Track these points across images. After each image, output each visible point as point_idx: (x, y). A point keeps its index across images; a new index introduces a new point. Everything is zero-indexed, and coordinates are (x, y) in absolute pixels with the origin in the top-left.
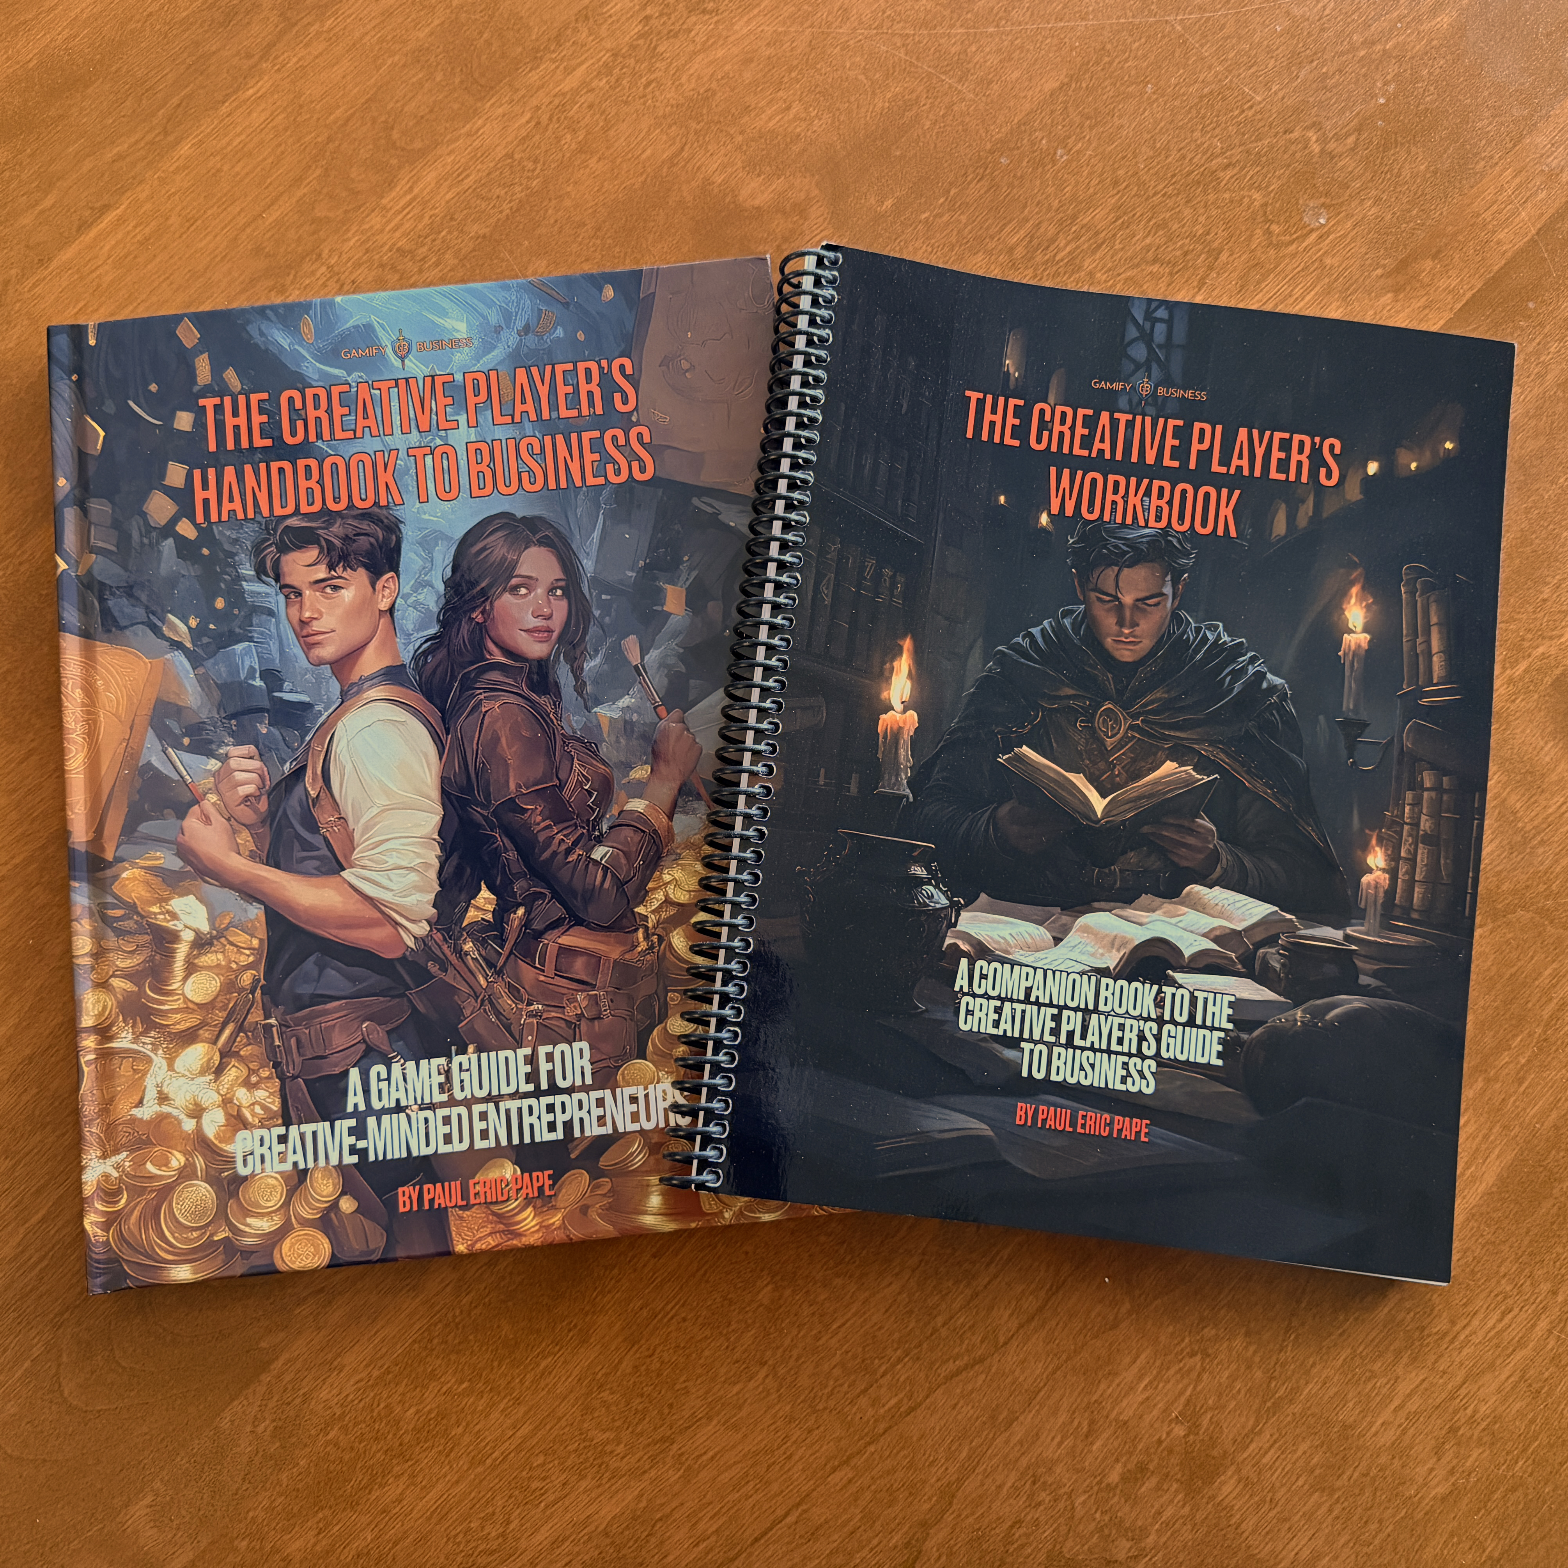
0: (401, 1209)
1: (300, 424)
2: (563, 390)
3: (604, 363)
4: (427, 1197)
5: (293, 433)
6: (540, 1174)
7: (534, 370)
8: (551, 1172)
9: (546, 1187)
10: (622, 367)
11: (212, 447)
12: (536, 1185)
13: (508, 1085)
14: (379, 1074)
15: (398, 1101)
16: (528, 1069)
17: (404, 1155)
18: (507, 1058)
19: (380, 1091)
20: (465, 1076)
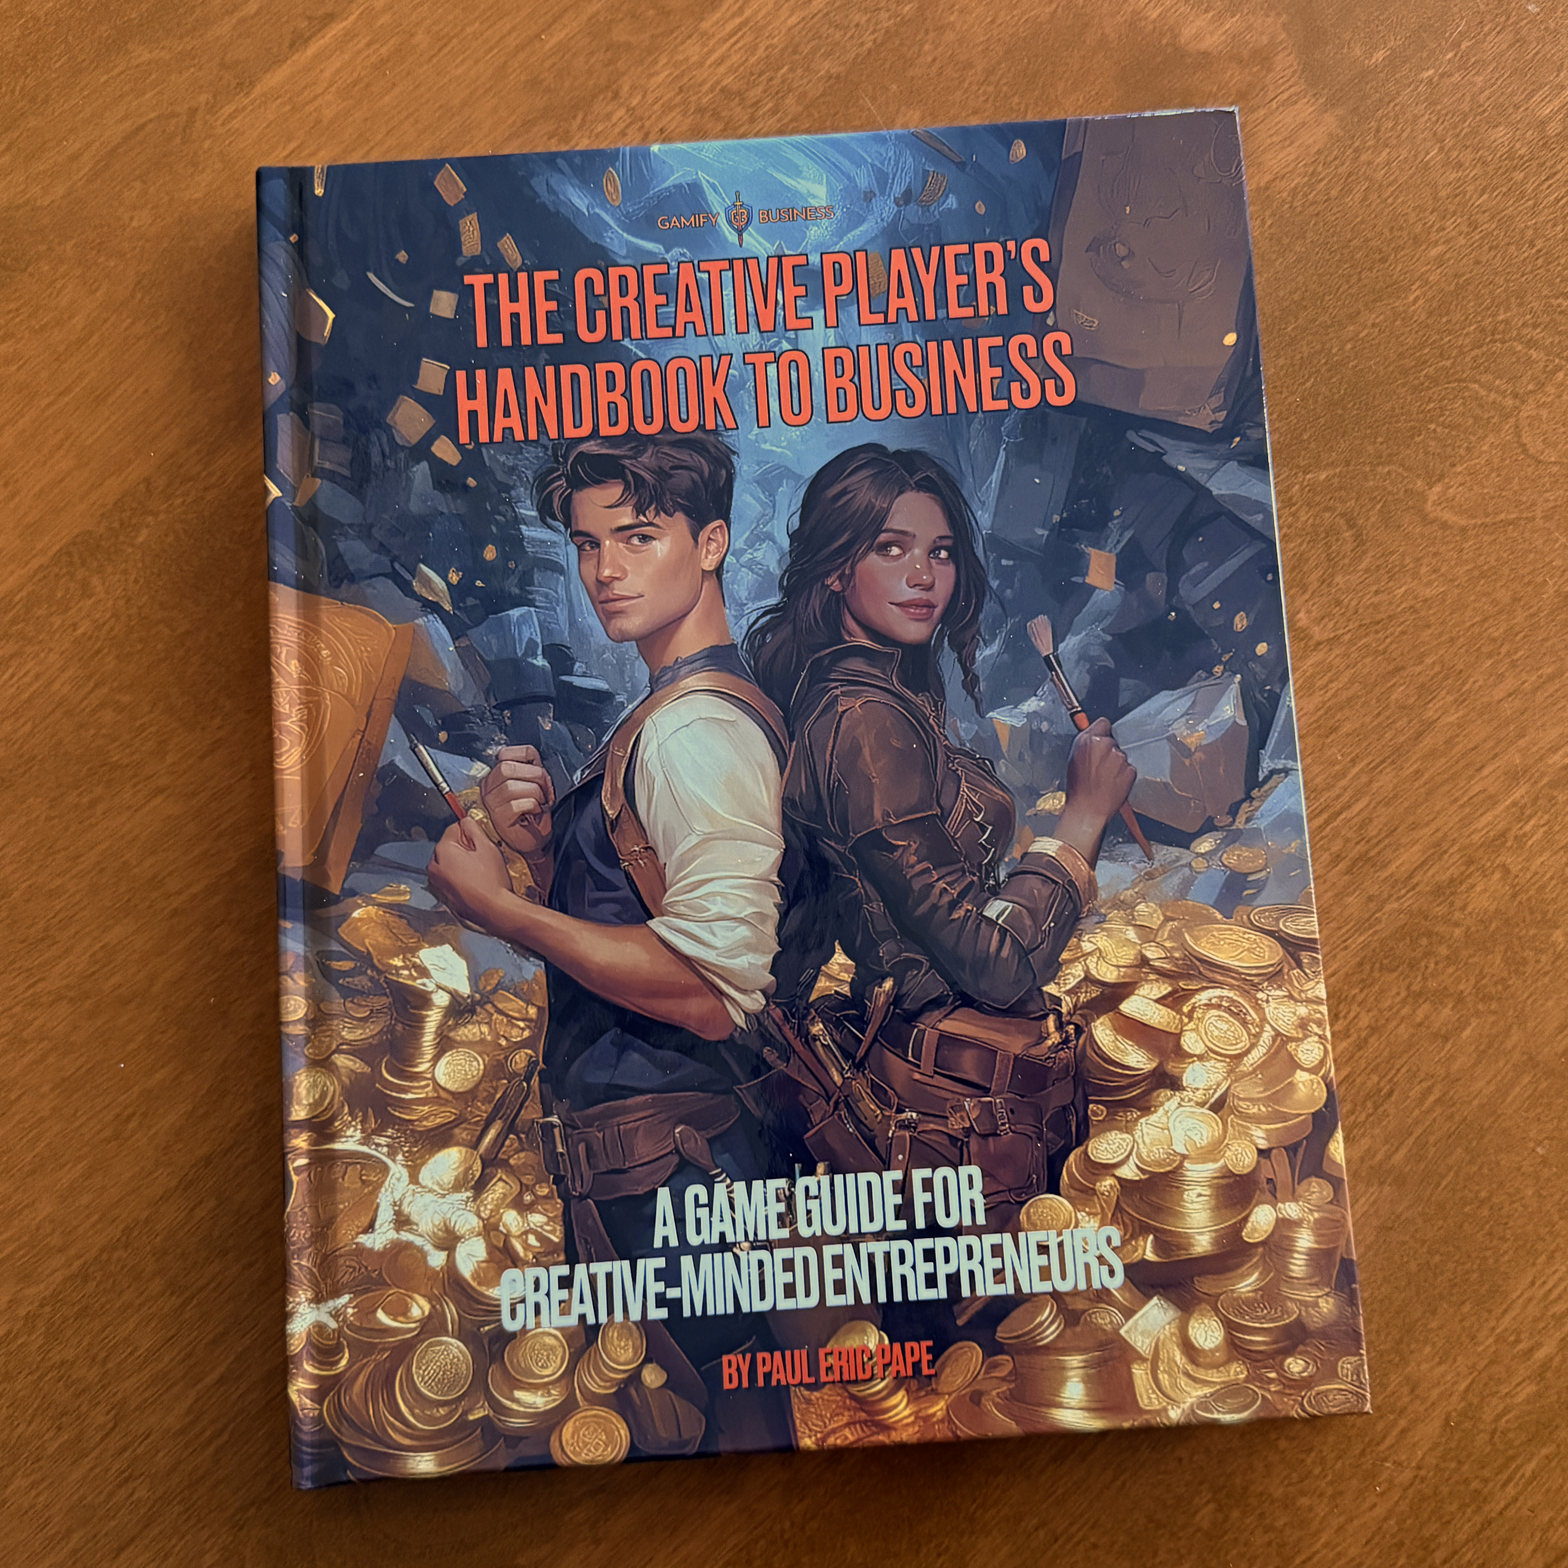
0: (727, 1386)
1: (600, 315)
2: (954, 280)
3: (1011, 245)
4: (761, 1370)
5: (592, 328)
6: (915, 1345)
7: (916, 252)
8: (930, 1343)
9: (924, 1365)
10: (1035, 251)
11: (482, 341)
12: (910, 1360)
13: (872, 1219)
14: (696, 1197)
15: (722, 1235)
16: (898, 1199)
17: (731, 1310)
18: (869, 1184)
19: (698, 1221)
20: (813, 1205)
